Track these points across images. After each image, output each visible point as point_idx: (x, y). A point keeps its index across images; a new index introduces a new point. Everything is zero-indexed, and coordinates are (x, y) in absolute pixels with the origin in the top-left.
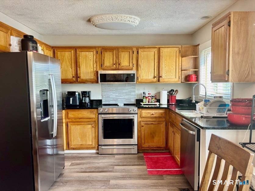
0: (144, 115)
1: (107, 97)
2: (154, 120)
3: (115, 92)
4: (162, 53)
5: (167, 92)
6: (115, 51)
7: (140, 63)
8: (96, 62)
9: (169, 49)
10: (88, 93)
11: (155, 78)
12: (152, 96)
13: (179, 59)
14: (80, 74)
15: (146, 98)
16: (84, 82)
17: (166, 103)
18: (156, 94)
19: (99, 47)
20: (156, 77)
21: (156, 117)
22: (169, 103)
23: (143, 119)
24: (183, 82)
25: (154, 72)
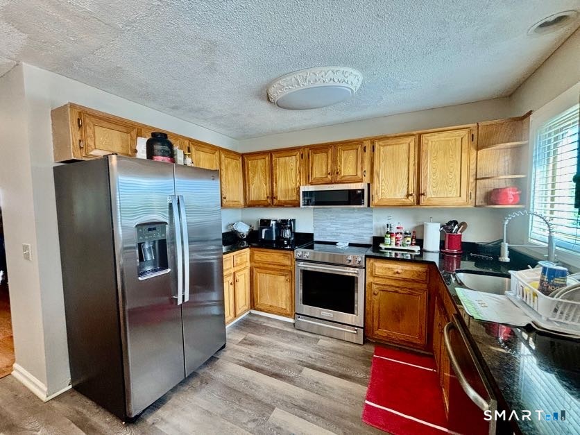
0: (378, 271)
1: (322, 230)
2: (401, 284)
3: (334, 221)
4: (427, 144)
5: (439, 225)
6: (330, 151)
7: (376, 167)
8: (300, 172)
9: (445, 134)
10: (288, 223)
11: (410, 198)
12: (406, 233)
13: (469, 154)
14: (277, 192)
15: (392, 234)
16: (282, 205)
17: (437, 248)
18: (416, 228)
19: (304, 147)
20: (411, 195)
21: (404, 280)
22: (445, 249)
23: (376, 279)
24: (480, 206)
25: (408, 185)
